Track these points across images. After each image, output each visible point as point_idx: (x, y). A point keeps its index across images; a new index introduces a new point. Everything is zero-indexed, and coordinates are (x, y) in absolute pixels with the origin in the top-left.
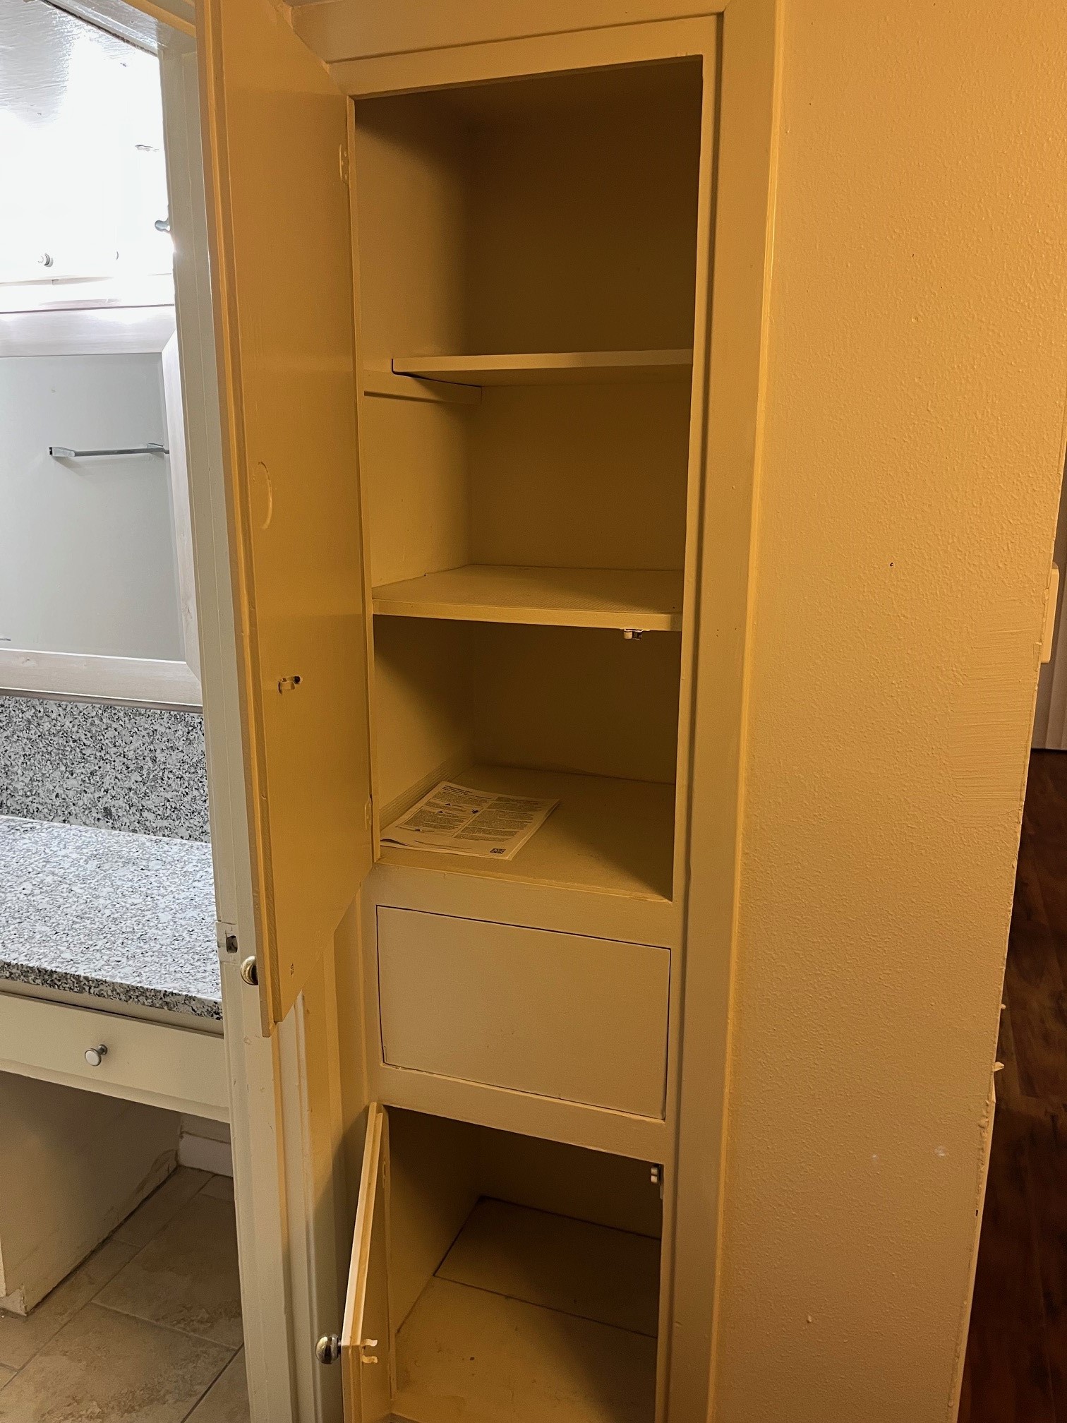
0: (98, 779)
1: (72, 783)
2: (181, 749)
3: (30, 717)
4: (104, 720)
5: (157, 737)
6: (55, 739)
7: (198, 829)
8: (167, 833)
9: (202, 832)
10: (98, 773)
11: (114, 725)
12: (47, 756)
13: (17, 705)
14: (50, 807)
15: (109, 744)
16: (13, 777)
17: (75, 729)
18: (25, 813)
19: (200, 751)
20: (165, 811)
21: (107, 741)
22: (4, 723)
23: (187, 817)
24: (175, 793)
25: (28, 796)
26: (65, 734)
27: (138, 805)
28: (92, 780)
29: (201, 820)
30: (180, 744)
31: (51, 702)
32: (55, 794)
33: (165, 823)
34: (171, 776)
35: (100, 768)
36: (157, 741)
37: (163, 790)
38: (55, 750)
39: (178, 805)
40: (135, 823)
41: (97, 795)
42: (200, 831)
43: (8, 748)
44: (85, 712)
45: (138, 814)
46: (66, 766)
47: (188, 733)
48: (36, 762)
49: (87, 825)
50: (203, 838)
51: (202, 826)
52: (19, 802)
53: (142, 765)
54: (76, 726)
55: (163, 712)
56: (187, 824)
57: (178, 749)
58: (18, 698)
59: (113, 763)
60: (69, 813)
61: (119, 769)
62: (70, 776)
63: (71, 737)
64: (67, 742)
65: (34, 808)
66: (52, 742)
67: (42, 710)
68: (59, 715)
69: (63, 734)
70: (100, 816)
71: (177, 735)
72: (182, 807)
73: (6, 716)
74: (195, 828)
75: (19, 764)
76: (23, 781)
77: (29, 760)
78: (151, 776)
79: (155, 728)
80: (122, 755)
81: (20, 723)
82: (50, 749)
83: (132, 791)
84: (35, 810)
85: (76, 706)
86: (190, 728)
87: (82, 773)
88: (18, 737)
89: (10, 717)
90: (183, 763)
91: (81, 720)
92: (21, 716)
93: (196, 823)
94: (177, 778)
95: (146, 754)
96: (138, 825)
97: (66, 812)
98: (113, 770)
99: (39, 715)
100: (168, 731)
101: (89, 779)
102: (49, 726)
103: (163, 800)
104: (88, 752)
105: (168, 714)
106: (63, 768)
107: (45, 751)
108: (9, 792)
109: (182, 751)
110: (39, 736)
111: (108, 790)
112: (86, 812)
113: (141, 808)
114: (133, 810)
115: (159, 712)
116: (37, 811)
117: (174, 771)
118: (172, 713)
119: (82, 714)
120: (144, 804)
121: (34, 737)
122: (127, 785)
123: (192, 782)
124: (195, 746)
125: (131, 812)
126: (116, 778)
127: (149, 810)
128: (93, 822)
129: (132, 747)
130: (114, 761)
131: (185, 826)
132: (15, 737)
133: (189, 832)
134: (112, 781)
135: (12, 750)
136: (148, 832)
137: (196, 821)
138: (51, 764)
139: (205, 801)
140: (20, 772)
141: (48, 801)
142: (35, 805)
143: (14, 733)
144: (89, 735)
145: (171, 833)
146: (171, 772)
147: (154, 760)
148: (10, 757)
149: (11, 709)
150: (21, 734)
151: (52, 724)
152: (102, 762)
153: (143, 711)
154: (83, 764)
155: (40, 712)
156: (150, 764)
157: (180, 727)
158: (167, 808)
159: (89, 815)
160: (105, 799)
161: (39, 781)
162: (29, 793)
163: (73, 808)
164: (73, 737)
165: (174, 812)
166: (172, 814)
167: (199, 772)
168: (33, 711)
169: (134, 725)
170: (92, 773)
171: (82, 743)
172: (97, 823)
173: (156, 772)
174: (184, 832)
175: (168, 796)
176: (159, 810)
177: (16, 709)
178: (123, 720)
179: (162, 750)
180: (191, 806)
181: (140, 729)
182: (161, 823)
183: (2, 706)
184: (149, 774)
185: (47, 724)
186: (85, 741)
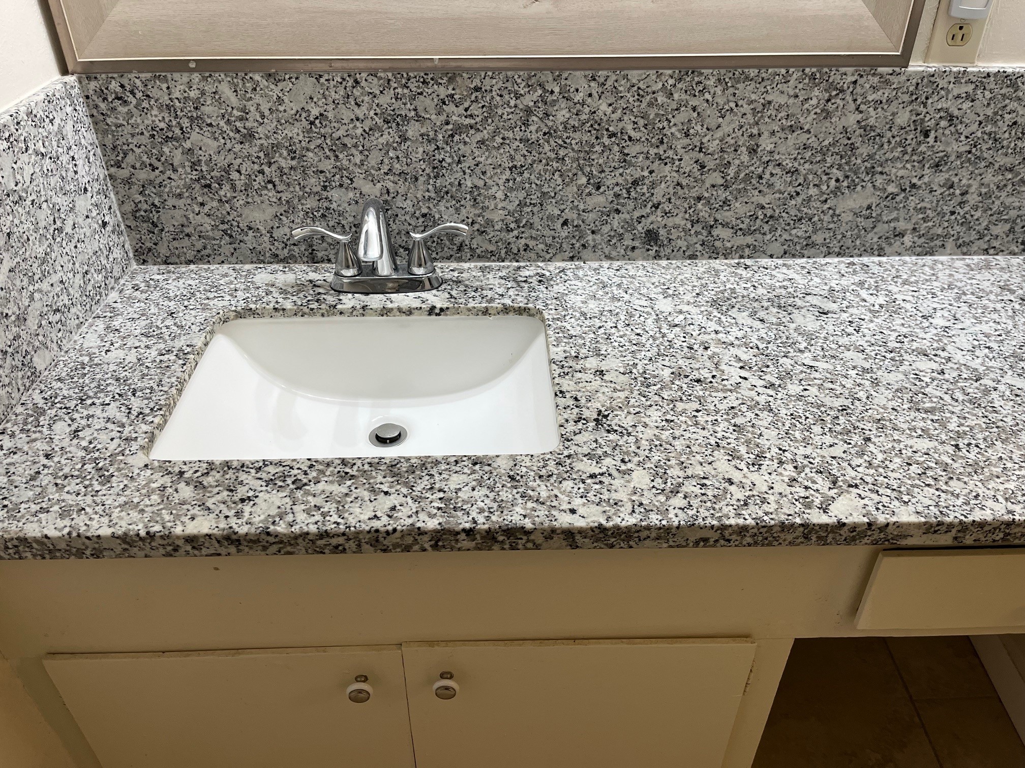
0: (645, 190)
1: (598, 200)
2: (806, 128)
3: (532, 104)
4: (676, 96)
5: (769, 113)
6: (577, 135)
7: (801, 241)
8: (747, 252)
9: (807, 245)
10: (647, 182)
11: (694, 102)
12: (555, 165)
13: (509, 85)
14: (549, 241)
15: (677, 133)
16: (487, 203)
17: (615, 117)
18: (503, 255)
19: (839, 128)
20: (751, 223)
21: (673, 130)
22: (478, 119)
23: (787, 228)
24: (777, 195)
25: (512, 230)
26: (596, 126)
27: (708, 219)
28: (632, 194)
29: (810, 229)
30: (807, 121)
31: (578, 73)
32: (561, 221)
33: (749, 240)
34: (777, 170)
35: (651, 172)
36: (767, 119)
37: (757, 193)
38: (571, 154)
39: (777, 211)
40: (698, 246)
41: (637, 214)
42: (805, 243)
43: (482, 160)
44: (641, 85)
45: (705, 233)
46: (590, 176)
47: (828, 100)
48: (532, 177)
49: (611, 259)
50: (805, 252)
51: (810, 237)
52: (494, 239)
53: (730, 159)
54: (619, 111)
55: (791, 70)
56: (786, 236)
57: (801, 129)
58: (510, 73)
59: (677, 163)
60: (584, 246)
61: (687, 170)
62: (593, 191)
63: (607, 130)
64: (597, 138)
65: (520, 246)
66: (568, 141)
67: (557, 90)
68: (590, 95)
69: (592, 126)
70: (637, 243)
71: (806, 106)
72: (784, 214)
73: (483, 107)
74: (796, 240)
75: (501, 182)
76: (504, 208)
77: (521, 174)
78: (742, 175)
79: (769, 98)
80: (697, 149)
81: (510, 116)
82: (562, 153)
83: (702, 202)
84: (522, 249)
85: (626, 77)
86: (834, 93)
87: (617, 184)
88: (503, 139)
89: (491, 109)
90: (805, 148)
91: (631, 100)
92: (512, 103)
93: (799, 234)
94: (787, 173)
95: (740, 143)
96: (700, 248)
97: (578, 245)
98: (675, 174)
99: (550, 98)
100: (792, 101)
101: (629, 192)
102: (567, 115)
103: (752, 207)
104: (633, 150)
105: (800, 73)
106: (584, 180)
107: (554, 156)
108: (476, 226)
109: (809, 131)
110: (545, 134)
111: (659, 204)
112: (614, 241)
113: (712, 223)
114: (698, 227)
115: (783, 71)
116: (525, 250)
117: (784, 163)
118: (807, 70)
119: (636, 88)
120: (718, 216)
121: (534, 137)
122: (694, 193)
123: (811, 177)
124: (833, 120)
125: (692, 232)
126: (678, 184)
127: (725, 225)
128: (622, 252)
129: (719, 134)
131: (782, 239)
132: (499, 140)
133: (785, 247)
134: (671, 190)
135: (490, 161)
136: (714, 255)
137: (801, 231)
138: (561, 176)
139: (826, 201)
140: (500, 195)
141: (547, 232)
142: (523, 241)
143: (496, 132)
144: (641, 122)
145: (755, 251)
146: (779, 165)
148: (484, 173)
149: (494, 93)
150: (510, 134)
151: (575, 111)
152: (657, 162)
154: (621, 170)
155: (552, 92)
156: (745, 158)
157: (815, 93)
158: (757, 218)
159: (618, 244)
160: (652, 218)
161: (534, 205)
162: (512, 226)
163: (590, 237)
164: (611, 129)
165: (767, 222)
166: (765, 225)
167: (828, 159)
168: (540, 92)
169: (731, 98)
170: (635, 183)
171: (626, 138)
172: (630, 253)
173: (752, 168)
174: (776, 248)
175: (763, 201)
176: (743, 222)
177: (505, 93)
178: (712, 92)
179: (773, 133)
180: (799, 210)
181: (740, 103)
182: (741, 240)
183: (477, 89)
184: (738, 173)
185: (564, 112)
186: (632, 133)
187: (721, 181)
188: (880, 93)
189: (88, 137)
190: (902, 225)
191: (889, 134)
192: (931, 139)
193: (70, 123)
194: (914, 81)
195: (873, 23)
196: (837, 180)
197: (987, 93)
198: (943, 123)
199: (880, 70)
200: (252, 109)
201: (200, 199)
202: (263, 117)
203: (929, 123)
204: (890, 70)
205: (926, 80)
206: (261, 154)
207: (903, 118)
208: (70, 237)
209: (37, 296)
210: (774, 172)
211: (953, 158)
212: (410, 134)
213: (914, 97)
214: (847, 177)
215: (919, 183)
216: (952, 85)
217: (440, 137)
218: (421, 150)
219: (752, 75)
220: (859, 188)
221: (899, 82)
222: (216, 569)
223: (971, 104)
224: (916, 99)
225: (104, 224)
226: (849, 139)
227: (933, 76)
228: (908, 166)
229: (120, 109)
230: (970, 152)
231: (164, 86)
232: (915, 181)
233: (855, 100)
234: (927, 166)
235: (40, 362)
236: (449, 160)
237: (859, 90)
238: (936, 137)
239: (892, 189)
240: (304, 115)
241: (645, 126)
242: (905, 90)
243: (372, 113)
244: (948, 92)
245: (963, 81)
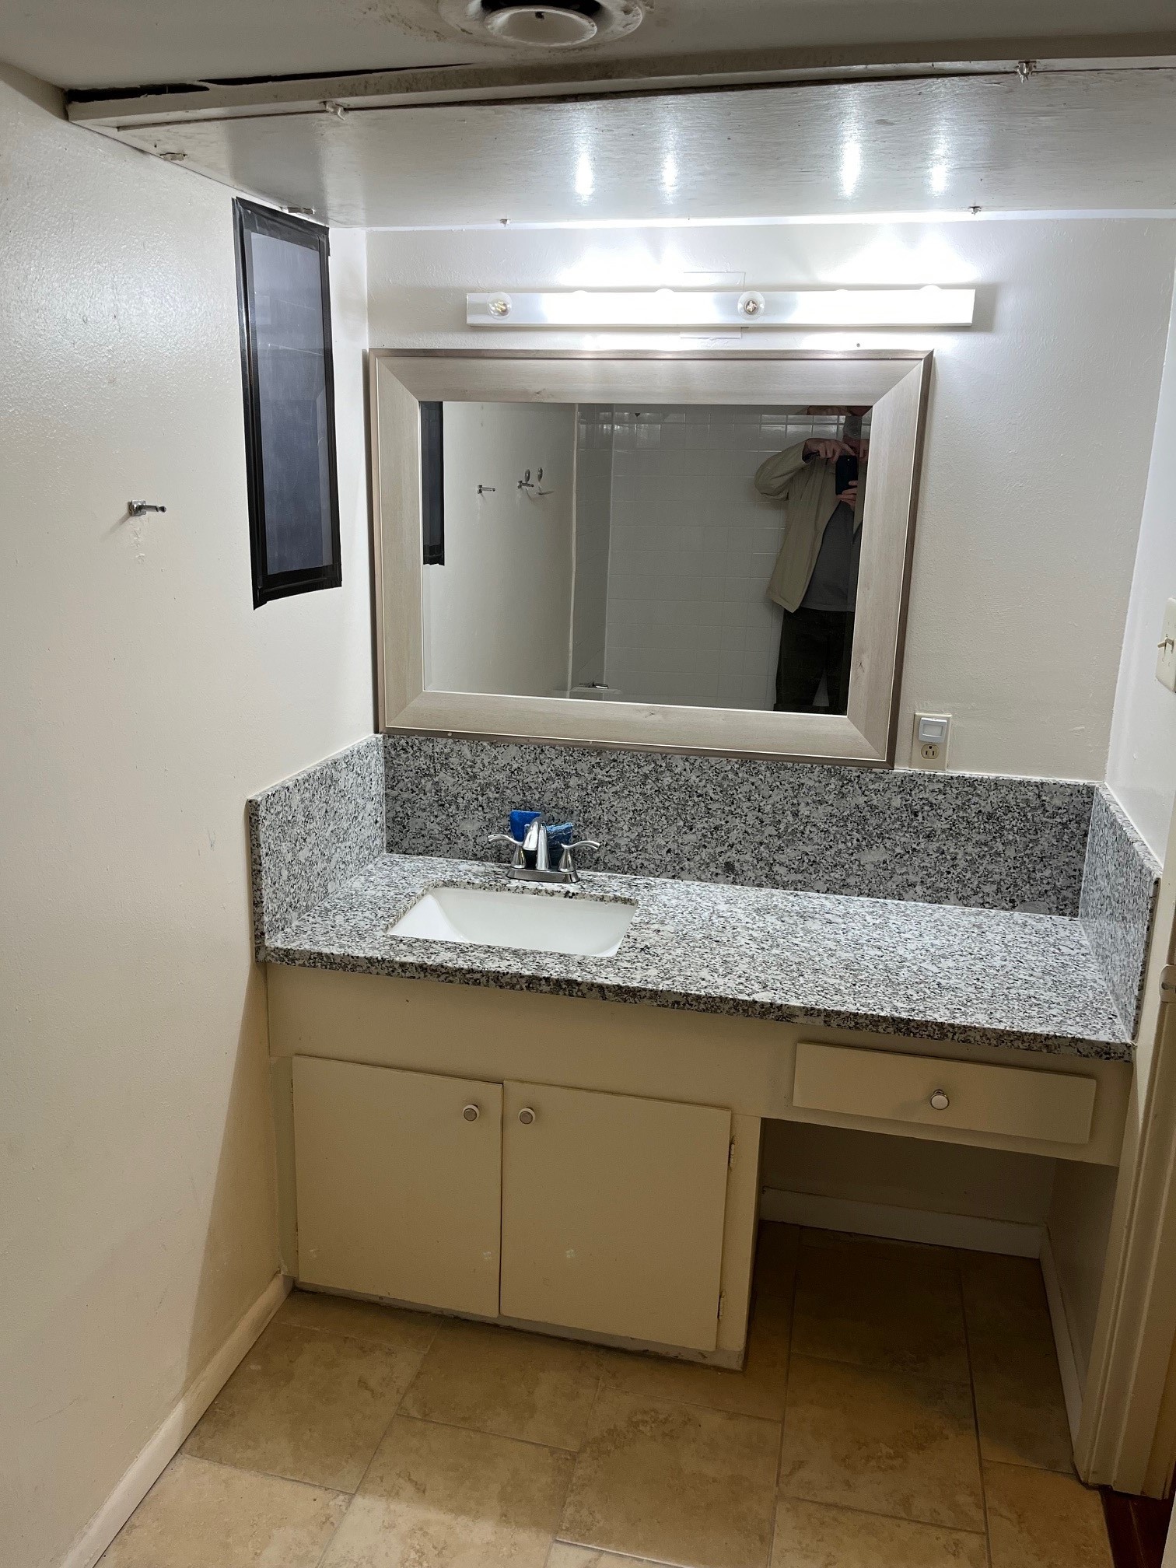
0: (723, 834)
1: (691, 838)
2: (830, 803)
3: (648, 772)
4: (740, 775)
5: (803, 790)
6: (677, 794)
7: (839, 882)
8: (799, 886)
9: (843, 885)
10: (724, 828)
11: (752, 779)
12: (662, 811)
13: (634, 759)
14: (658, 862)
15: (742, 798)
16: (617, 833)
17: (701, 784)
18: (626, 869)
19: (853, 805)
20: (800, 865)
21: (740, 796)
22: (614, 779)
23: (827, 871)
24: (816, 847)
25: (633, 853)
26: (689, 789)
27: (769, 859)
28: (715, 835)
29: (844, 873)
30: (830, 798)
31: (676, 756)
32: (666, 849)
33: (800, 877)
34: (814, 829)
35: (727, 822)
36: (802, 795)
37: (801, 844)
38: (673, 805)
39: (818, 858)
40: (762, 877)
41: (718, 850)
43: (615, 804)
44: (717, 766)
45: (767, 868)
46: (685, 821)
47: (842, 787)
48: (647, 818)
49: (702, 880)
50: (843, 891)
51: (845, 880)
52: (620, 858)
53: (780, 819)
54: (704, 781)
55: (814, 766)
56: (827, 877)
57: (827, 803)
58: (635, 753)
59: (744, 818)
60: (681, 868)
61: (751, 823)
62: (688, 831)
63: (696, 792)
64: (690, 797)
65: (638, 864)
66: (671, 797)
67: (664, 765)
68: (685, 770)
69: (686, 789)
70: (719, 871)
71: (828, 788)
72: (823, 861)
73: (617, 771)
74: (835, 881)
75: (626, 819)
76: (628, 837)
77: (640, 815)
78: (789, 830)
79: (802, 781)
80: (757, 810)
81: (634, 779)
82: (667, 804)
83: (763, 846)
84: (639, 866)
85: (707, 761)
86: (845, 782)
87: (704, 828)
88: (629, 792)
89: (622, 772)
90: (831, 816)
91: (711, 775)
92: (636, 770)
93: (837, 876)
94: (821, 832)
95: (786, 808)
96: (765, 879)
97: (678, 868)
98: (742, 825)
99: (660, 770)
100: (817, 784)
101: (712, 834)
102: (671, 781)
103: (800, 853)
104: (714, 806)
105: (821, 768)
106: (681, 823)
107: (661, 805)
108: (609, 848)
109: (832, 805)
110: (656, 791)
111: (733, 845)
112: (703, 868)
113: (772, 862)
114: (762, 864)
115: (809, 766)
116: (641, 867)
117: (818, 825)
118: (825, 766)
119: (714, 768)
120: (776, 858)
121: (649, 792)
122: (758, 839)
123: (838, 836)
124: (848, 799)
125: (758, 867)
126: (746, 832)
127: (782, 864)
128: (709, 876)
129: (771, 801)
130: (746, 816)
131: (824, 879)
132: (626, 792)
133: (828, 885)
134: (741, 835)
135: (620, 805)
136: (776, 886)
137: (837, 874)
138: (666, 819)
139: (852, 854)
140: (626, 828)
141: (657, 857)
142: (640, 861)
143: (625, 787)
144: (718, 789)
145: (806, 886)
146: (815, 825)
147: (795, 814)
148: (616, 812)
149: (625, 764)
150: (631, 789)
151: (675, 779)
152: (730, 816)
153: (790, 765)
154: (706, 819)
155: (661, 766)
156: (790, 818)
157: (833, 780)
158: (804, 861)
159: (706, 870)
160: (729, 854)
161: (648, 837)
162: (633, 849)
163: (686, 863)
164: (699, 792)
165: (812, 865)
166: (810, 867)
167: (849, 825)
168: (653, 765)
169: (776, 779)
170: (716, 828)
171: (709, 798)
172: (714, 878)
173: (796, 826)
174: (820, 885)
175: (808, 849)
176: (794, 864)
177: (631, 764)
178: (764, 774)
179: (808, 804)
180: (834, 859)
181: (783, 783)
182: (793, 877)
183: (614, 761)
184: (786, 828)
185: (669, 779)
186: (713, 796)
187: (776, 833)
188: (877, 784)
189: (381, 769)
190: (912, 878)
191: (889, 812)
192: (920, 818)
193: (374, 760)
194: (899, 779)
195: (864, 741)
196: (858, 840)
197: (954, 790)
198: (926, 808)
199: (874, 770)
200: (479, 762)
201: (436, 813)
202: (484, 766)
203: (916, 807)
204: (881, 771)
205: (907, 779)
206: (479, 789)
207: (897, 802)
208: (360, 823)
209: (338, 850)
210: (812, 830)
211: (939, 832)
212: (571, 784)
213: (902, 789)
214: (865, 839)
215: (918, 848)
216: (927, 783)
217: (590, 787)
218: (577, 794)
219: (789, 766)
220: (874, 847)
221: (889, 779)
222: (408, 1001)
223: (944, 796)
224: (903, 790)
225: (376, 822)
226: (861, 813)
227: (912, 776)
228: (907, 835)
229: (403, 755)
230: (951, 829)
231: (431, 745)
232: (914, 846)
233: (861, 788)
234: (921, 836)
235: (331, 887)
236: (594, 802)
237: (862, 781)
238: (923, 817)
239: (898, 850)
240: (508, 767)
241: (721, 792)
242: (894, 784)
243: (549, 770)
244: (925, 787)
245: (934, 781)
